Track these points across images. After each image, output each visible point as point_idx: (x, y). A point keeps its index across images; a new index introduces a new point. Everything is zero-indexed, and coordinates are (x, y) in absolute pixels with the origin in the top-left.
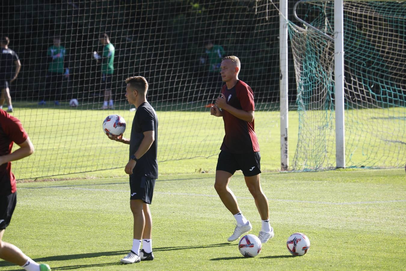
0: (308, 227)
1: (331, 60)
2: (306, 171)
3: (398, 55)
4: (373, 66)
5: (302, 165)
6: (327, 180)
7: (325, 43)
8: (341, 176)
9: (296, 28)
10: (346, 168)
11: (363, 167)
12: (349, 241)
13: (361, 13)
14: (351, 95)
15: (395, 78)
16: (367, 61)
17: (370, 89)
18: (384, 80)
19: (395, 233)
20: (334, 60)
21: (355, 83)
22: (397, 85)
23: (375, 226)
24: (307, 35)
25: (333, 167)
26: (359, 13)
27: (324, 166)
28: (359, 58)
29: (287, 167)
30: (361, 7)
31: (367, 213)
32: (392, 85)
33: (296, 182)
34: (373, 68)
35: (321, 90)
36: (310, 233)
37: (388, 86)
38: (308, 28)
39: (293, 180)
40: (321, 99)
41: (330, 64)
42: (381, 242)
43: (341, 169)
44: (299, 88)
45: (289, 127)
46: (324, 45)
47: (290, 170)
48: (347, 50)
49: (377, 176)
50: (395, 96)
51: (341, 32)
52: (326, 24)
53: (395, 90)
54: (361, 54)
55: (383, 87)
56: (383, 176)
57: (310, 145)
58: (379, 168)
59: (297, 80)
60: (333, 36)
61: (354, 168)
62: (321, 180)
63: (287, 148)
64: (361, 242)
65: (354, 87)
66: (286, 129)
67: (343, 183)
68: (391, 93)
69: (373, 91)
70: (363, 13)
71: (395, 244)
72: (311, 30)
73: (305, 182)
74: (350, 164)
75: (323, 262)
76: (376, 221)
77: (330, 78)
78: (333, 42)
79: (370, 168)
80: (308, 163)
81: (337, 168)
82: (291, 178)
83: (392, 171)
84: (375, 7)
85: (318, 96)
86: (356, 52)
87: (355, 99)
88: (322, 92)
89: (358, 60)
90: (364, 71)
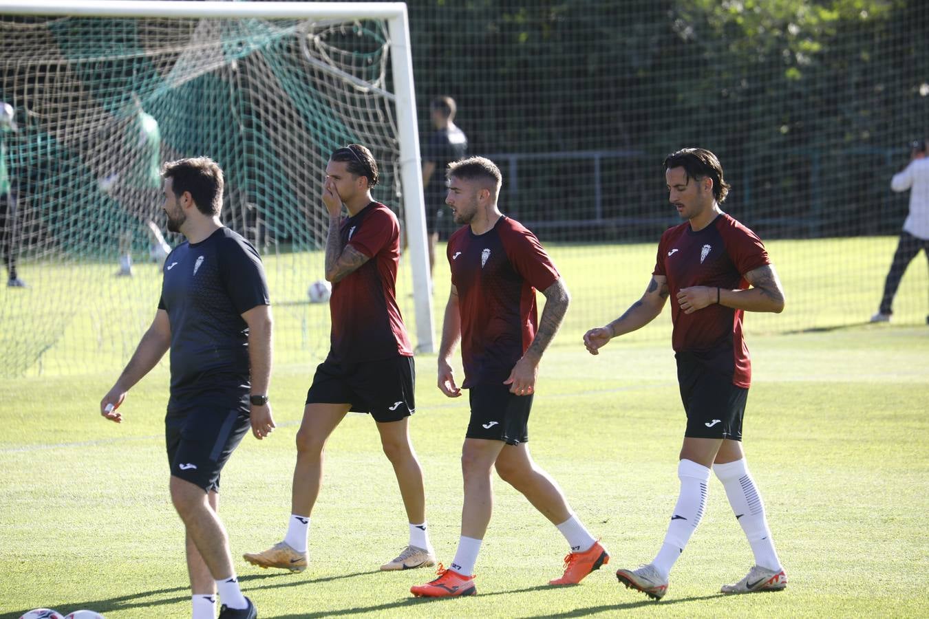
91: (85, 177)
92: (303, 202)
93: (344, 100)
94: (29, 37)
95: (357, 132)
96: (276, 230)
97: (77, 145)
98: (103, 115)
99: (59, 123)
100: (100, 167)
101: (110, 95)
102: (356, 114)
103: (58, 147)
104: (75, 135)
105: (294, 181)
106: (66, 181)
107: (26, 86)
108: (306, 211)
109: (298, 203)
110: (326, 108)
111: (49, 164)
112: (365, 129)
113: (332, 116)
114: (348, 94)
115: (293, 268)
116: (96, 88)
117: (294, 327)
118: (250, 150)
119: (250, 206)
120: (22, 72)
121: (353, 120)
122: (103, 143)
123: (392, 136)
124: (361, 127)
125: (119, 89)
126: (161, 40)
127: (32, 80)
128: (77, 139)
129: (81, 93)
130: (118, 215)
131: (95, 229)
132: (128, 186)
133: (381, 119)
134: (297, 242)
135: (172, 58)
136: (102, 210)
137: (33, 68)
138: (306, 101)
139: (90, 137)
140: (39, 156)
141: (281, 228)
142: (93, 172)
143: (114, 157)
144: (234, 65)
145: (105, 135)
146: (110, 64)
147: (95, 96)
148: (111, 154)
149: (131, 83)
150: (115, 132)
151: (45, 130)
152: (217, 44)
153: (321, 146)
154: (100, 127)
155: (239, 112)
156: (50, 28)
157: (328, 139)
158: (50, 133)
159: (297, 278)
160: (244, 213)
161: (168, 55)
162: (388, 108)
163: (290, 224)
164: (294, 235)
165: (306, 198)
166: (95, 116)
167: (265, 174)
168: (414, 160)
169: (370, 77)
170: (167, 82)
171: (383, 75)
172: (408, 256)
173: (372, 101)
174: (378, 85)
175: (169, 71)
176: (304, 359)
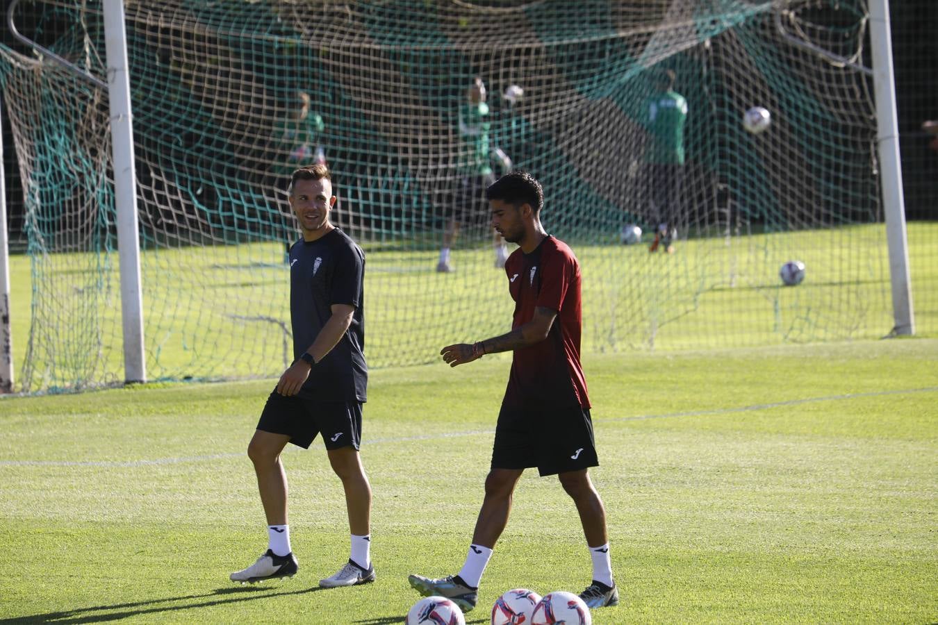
0: (53, 522)
1: (103, 133)
2: (54, 391)
3: (253, 120)
4: (199, 144)
5: (43, 378)
6: (101, 412)
7: (87, 93)
8: (135, 401)
9: (13, 56)
10: (149, 382)
11: (188, 378)
12: (148, 549)
13: (168, 25)
14: (151, 213)
15: (249, 173)
16: (184, 133)
17: (194, 198)
18: (225, 178)
19: (252, 524)
20: (110, 133)
21: (159, 185)
22: (254, 188)
23: (210, 511)
24: (42, 74)
25: (118, 382)
26: (162, 25)
27: (96, 381)
28: (166, 126)
29: (9, 384)
30: (166, 11)
31: (191, 482)
32: (244, 188)
33: (29, 419)
34: (200, 150)
35: (82, 205)
36: (57, 534)
37: (235, 191)
38: (45, 57)
39: (23, 413)
40: (82, 223)
41: (100, 142)
42: (220, 546)
43: (138, 384)
44: (30, 197)
45: (11, 290)
46: (84, 98)
47: (16, 390)
48: (137, 109)
49: (217, 397)
50: (252, 213)
51: (123, 70)
52: (87, 50)
53: (250, 201)
54: (170, 119)
55: (224, 193)
56: (232, 397)
57: (60, 331)
58: (223, 380)
59: (23, 181)
60: (106, 76)
61: (166, 382)
62: (89, 412)
63: (7, 341)
64: (174, 548)
65: (158, 195)
66: (6, 296)
67: (140, 418)
68: (242, 206)
69: (201, 202)
70: (172, 26)
71: (251, 550)
72: (51, 63)
73: (51, 417)
74: (157, 373)
76: (212, 500)
77: (103, 177)
78: (106, 91)
79: (202, 380)
80: (58, 373)
81: (128, 382)
82: (18, 410)
83: (253, 385)
84: (197, 11)
85: (76, 216)
86: (159, 114)
87: (162, 222)
88: (85, 208)
89: (165, 132)
90: (179, 156)
91: (558, 160)
92: (775, 181)
93: (819, 76)
94: (505, 21)
95: (833, 109)
96: (748, 210)
97: (550, 128)
98: (576, 97)
99: (533, 107)
100: (573, 150)
101: (583, 77)
102: (831, 90)
103: (532, 130)
104: (549, 118)
105: (766, 160)
106: (539, 164)
107: (502, 70)
108: (778, 190)
109: (770, 183)
110: (801, 85)
111: (523, 148)
112: (841, 105)
113: (806, 93)
114: (823, 70)
115: (765, 249)
116: (569, 70)
117: (766, 309)
118: (722, 130)
119: (721, 187)
120: (498, 56)
121: (828, 96)
122: (576, 126)
123: (870, 113)
124: (836, 104)
125: (592, 71)
126: (634, 20)
127: (507, 64)
128: (551, 122)
129: (555, 76)
130: (589, 197)
131: (567, 211)
132: (600, 168)
133: (858, 95)
134: (769, 222)
135: (644, 39)
136: (574, 192)
137: (509, 52)
138: (780, 78)
139: (563, 119)
140: (514, 140)
141: (753, 208)
142: (565, 154)
143: (586, 140)
144: (708, 44)
145: (577, 118)
146: (583, 46)
147: (568, 78)
148: (583, 136)
149: (604, 64)
150: (587, 115)
151: (519, 114)
152: (690, 23)
153: (795, 124)
154: (572, 110)
155: (710, 91)
156: (526, 12)
157: (802, 117)
158: (524, 117)
159: (769, 259)
160: (715, 194)
161: (640, 35)
162: (865, 84)
163: (762, 204)
164: (766, 215)
165: (778, 177)
166: (568, 99)
167: (736, 154)
168: (892, 137)
169: (847, 52)
170: (639, 62)
171: (860, 50)
172: (884, 236)
173: (848, 77)
174: (855, 60)
175: (642, 51)
176: (776, 341)
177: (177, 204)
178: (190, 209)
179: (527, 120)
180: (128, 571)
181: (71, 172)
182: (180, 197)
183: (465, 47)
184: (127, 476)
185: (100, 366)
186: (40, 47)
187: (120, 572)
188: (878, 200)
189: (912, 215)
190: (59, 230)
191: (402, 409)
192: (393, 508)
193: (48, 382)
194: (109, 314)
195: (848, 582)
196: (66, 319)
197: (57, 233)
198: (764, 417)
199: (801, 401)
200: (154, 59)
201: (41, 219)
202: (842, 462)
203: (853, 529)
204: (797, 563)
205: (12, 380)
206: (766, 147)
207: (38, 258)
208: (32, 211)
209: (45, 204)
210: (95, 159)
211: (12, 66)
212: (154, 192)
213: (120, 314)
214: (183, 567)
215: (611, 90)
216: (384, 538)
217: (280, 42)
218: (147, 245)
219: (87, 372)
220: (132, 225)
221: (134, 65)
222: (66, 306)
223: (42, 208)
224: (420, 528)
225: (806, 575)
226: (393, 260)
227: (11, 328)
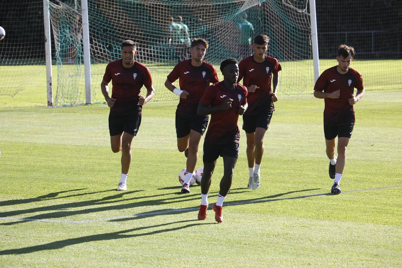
0: (64, 145)
2: (65, 106)
3: (124, 25)
4: (107, 32)
5: (61, 102)
6: (79, 113)
8: (89, 110)
9: (54, 5)
10: (93, 104)
11: (104, 103)
12: (92, 154)
14: (93, 53)
16: (103, 29)
17: (106, 48)
18: (115, 42)
21: (96, 44)
24: (62, 10)
25: (84, 104)
27: (77, 103)
28: (98, 26)
29: (51, 104)
31: (105, 134)
33: (57, 114)
34: (107, 34)
35: (73, 50)
36: (65, 149)
38: (63, 5)
39: (56, 112)
43: (89, 105)
44: (57, 47)
45: (53, 76)
47: (54, 106)
48: (90, 21)
51: (86, 10)
52: (76, 4)
54: (99, 24)
55: (115, 47)
57: (66, 87)
59: (55, 42)
60: (81, 11)
61: (98, 104)
62: (75, 113)
63: (51, 91)
66: (51, 77)
67: (90, 115)
69: (108, 50)
72: (65, 7)
73: (64, 114)
74: (95, 101)
75: (73, 168)
78: (81, 16)
81: (87, 104)
82: (54, 111)
86: (96, 23)
87: (96, 55)
88: (74, 51)
89: (98, 28)
90: (101, 35)
91: (215, 39)
92: (281, 46)
93: (294, 15)
95: (298, 25)
97: (213, 29)
98: (221, 20)
99: (208, 23)
100: (220, 36)
101: (224, 14)
102: (298, 19)
105: (278, 40)
108: (282, 49)
109: (279, 47)
110: (289, 17)
112: (301, 24)
113: (291, 20)
114: (295, 13)
120: (199, 7)
121: (297, 21)
122: (221, 29)
123: (309, 27)
124: (299, 23)
125: (226, 12)
128: (213, 27)
130: (225, 50)
133: (306, 21)
135: (242, 3)
136: (220, 49)
137: (202, 6)
138: (283, 15)
139: (217, 26)
142: (217, 37)
144: (260, 5)
145: (221, 26)
147: (219, 14)
148: (223, 32)
149: (230, 10)
153: (287, 29)
154: (220, 24)
157: (289, 27)
162: (308, 18)
168: (316, 34)
169: (303, 8)
170: (241, 10)
171: (306, 8)
172: (312, 63)
173: (303, 15)
174: (304, 11)
175: (241, 7)
176: (280, 95)
177: (101, 50)
178: (105, 51)
179: (206, 27)
180: (86, 160)
181: (70, 40)
182: (102, 48)
183: (189, 4)
184: (86, 132)
185: (78, 98)
186: (62, 3)
187: (84, 160)
188: (311, 53)
189: (321, 57)
190: (66, 57)
191: (169, 113)
192: (165, 143)
193: (63, 103)
194: (80, 83)
195: (299, 166)
196: (68, 84)
197: (65, 58)
198: (276, 117)
199: (287, 113)
200: (95, 6)
201: (61, 53)
202: (299, 131)
203: (301, 150)
204: (285, 161)
205: (53, 102)
206: (278, 36)
207: (59, 66)
208: (58, 51)
209: (62, 49)
210: (77, 36)
211: (53, 8)
212: (94, 46)
213: (84, 83)
214: (102, 159)
215: (232, 18)
216: (162, 152)
217: (133, 2)
218: (92, 63)
219: (74, 100)
220: (88, 57)
221: (89, 8)
222: (68, 80)
223: (61, 51)
224: (173, 149)
225: (287, 164)
226: (165, 69)
227: (52, 87)
